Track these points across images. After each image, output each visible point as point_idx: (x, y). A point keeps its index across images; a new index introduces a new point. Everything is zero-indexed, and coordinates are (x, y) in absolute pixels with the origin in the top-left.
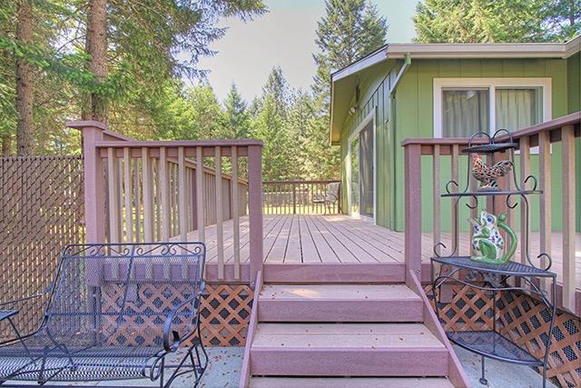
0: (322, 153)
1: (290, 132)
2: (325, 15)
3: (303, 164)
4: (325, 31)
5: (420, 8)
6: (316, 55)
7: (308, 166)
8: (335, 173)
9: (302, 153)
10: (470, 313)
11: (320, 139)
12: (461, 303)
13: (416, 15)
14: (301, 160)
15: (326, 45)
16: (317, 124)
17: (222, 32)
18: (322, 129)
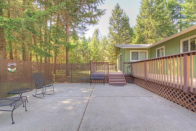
0: (110, 55)
1: (101, 48)
2: (112, 15)
3: (105, 58)
4: (111, 20)
5: (138, 17)
6: (109, 27)
7: (106, 58)
8: (114, 61)
9: (105, 55)
10: (130, 80)
11: (110, 51)
12: (129, 79)
13: (137, 18)
14: (104, 57)
15: (112, 24)
16: (109, 47)
17: (88, 29)
18: (110, 48)
